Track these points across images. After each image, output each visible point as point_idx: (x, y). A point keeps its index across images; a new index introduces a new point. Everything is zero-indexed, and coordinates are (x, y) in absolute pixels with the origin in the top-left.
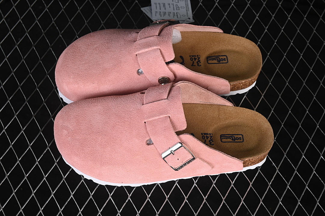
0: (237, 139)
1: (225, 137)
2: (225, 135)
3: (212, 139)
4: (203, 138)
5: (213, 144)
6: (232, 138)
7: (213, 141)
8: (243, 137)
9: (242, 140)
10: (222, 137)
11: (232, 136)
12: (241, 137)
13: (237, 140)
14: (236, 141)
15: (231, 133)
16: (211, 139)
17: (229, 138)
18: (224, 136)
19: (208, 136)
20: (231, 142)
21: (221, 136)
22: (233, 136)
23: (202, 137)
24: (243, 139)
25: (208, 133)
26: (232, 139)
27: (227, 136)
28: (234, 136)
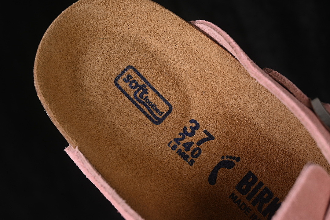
0: (134, 84)
1: (154, 112)
2: (148, 116)
3: (180, 134)
4: (196, 153)
5: (192, 121)
6: (141, 96)
7: (185, 128)
8: (119, 77)
9: (130, 72)
10: (160, 117)
11: (137, 99)
12: (124, 80)
13: (137, 83)
14: (141, 82)
15: (133, 107)
16: (181, 137)
17: (149, 102)
18: (154, 115)
19: (183, 149)
20: (153, 89)
21: (159, 122)
22: (135, 97)
23: (197, 156)
24: (123, 72)
25: (177, 155)
26: (145, 95)
27: (146, 110)
28: (132, 97)
